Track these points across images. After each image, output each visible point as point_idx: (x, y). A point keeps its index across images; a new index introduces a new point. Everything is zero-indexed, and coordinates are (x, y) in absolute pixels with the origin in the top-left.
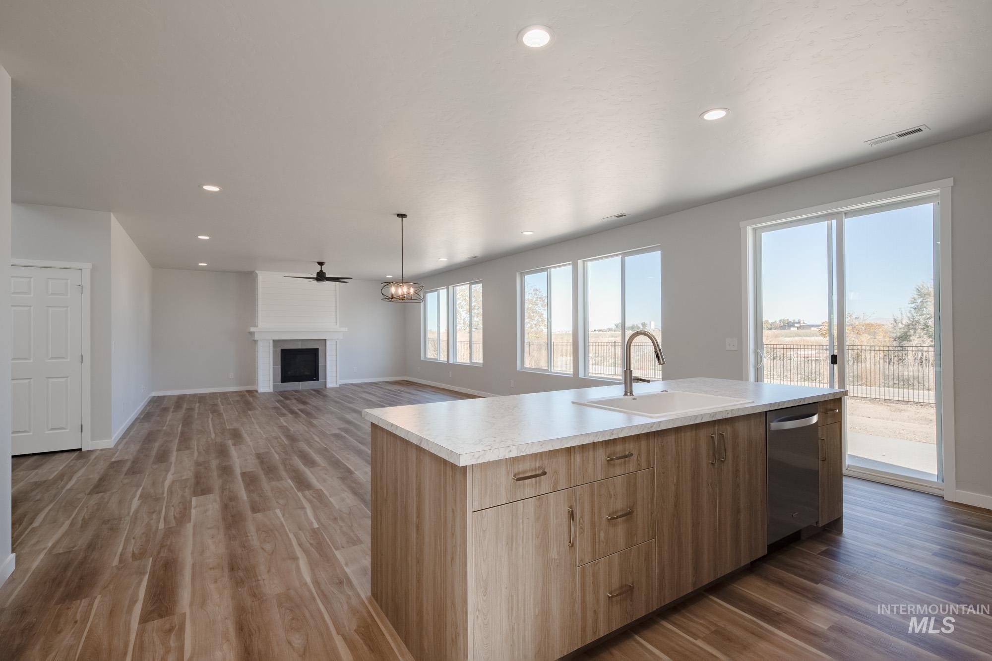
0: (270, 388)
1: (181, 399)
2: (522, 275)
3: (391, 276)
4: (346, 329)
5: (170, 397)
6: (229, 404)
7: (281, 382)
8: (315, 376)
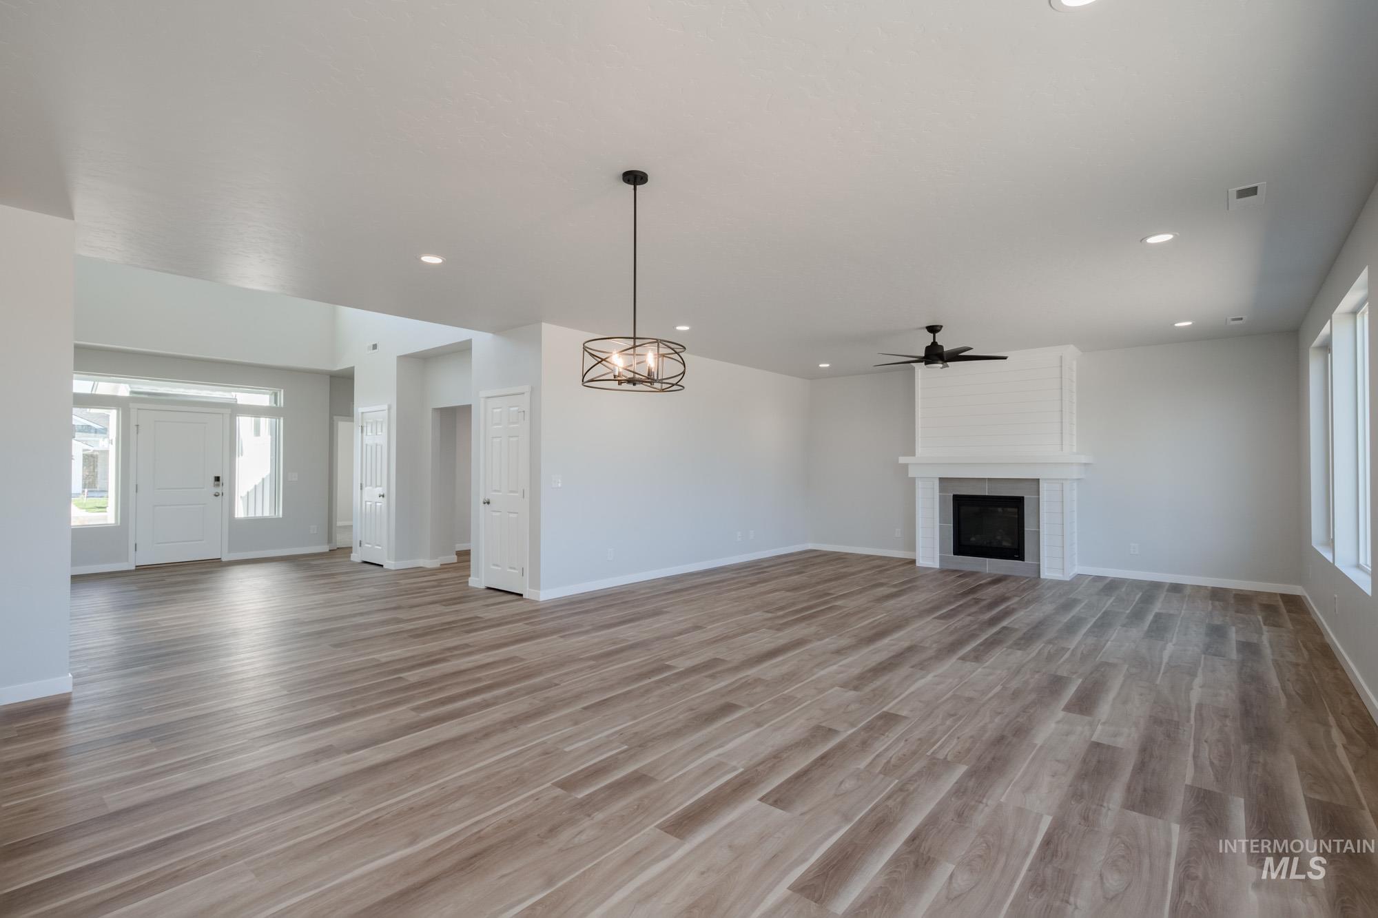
0: (934, 561)
7: (954, 554)
8: (1016, 553)
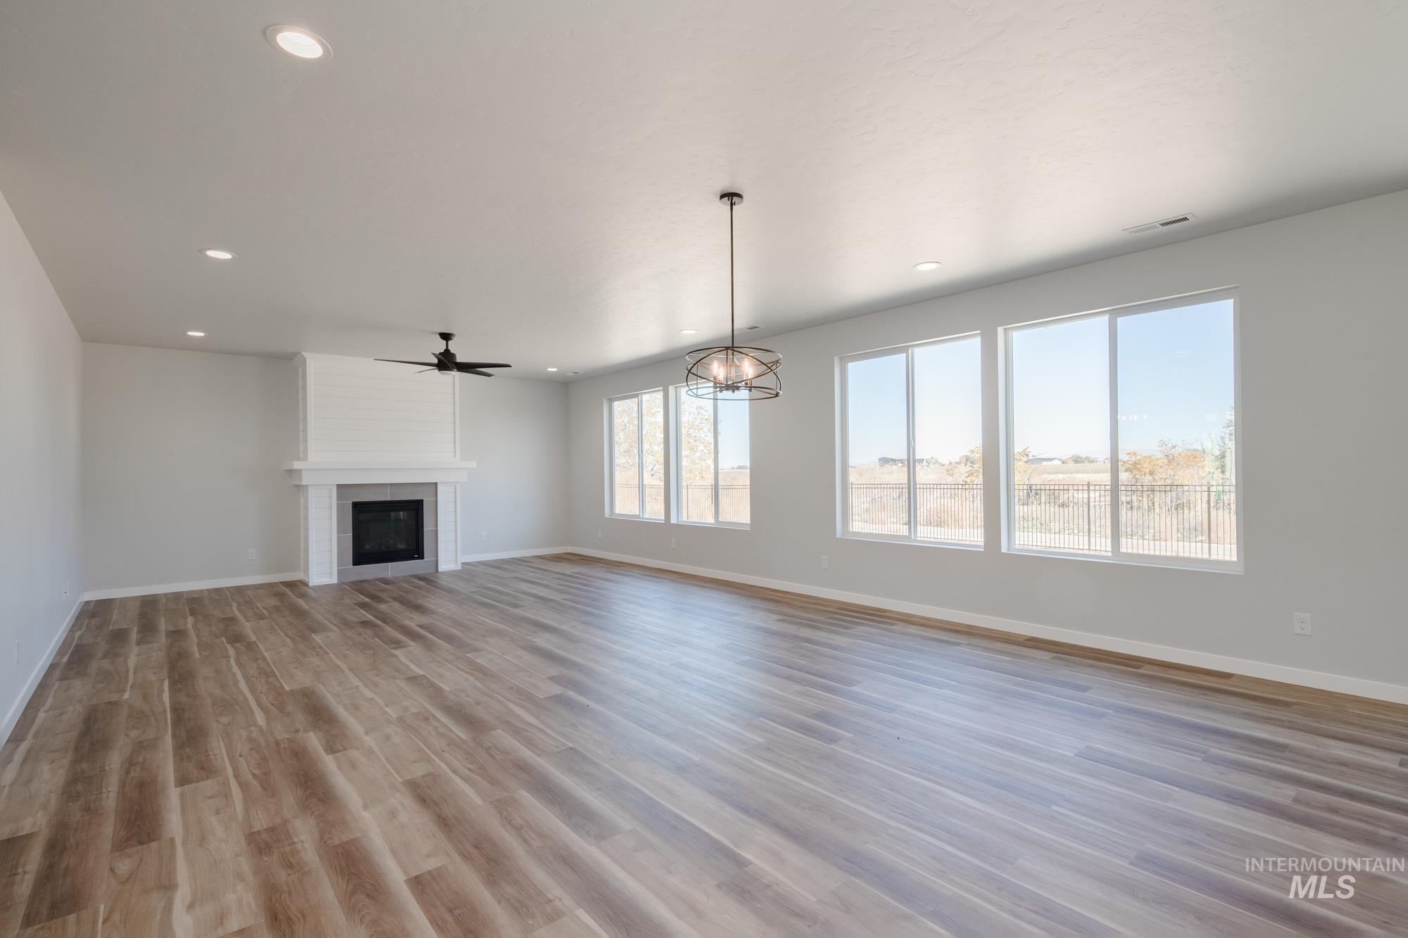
0: (331, 577)
1: (149, 603)
2: (844, 361)
3: (555, 370)
4: (473, 464)
5: (124, 602)
6: (262, 617)
7: (353, 565)
8: (416, 551)
